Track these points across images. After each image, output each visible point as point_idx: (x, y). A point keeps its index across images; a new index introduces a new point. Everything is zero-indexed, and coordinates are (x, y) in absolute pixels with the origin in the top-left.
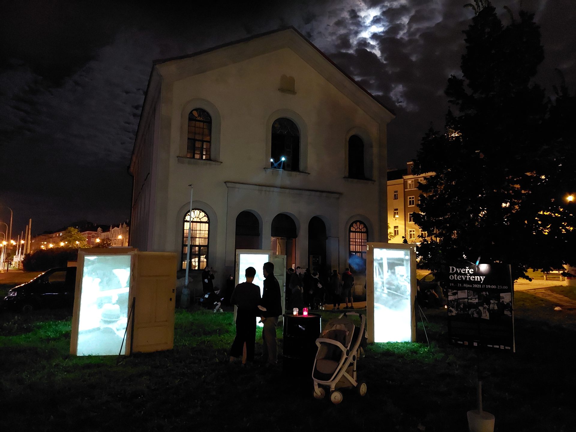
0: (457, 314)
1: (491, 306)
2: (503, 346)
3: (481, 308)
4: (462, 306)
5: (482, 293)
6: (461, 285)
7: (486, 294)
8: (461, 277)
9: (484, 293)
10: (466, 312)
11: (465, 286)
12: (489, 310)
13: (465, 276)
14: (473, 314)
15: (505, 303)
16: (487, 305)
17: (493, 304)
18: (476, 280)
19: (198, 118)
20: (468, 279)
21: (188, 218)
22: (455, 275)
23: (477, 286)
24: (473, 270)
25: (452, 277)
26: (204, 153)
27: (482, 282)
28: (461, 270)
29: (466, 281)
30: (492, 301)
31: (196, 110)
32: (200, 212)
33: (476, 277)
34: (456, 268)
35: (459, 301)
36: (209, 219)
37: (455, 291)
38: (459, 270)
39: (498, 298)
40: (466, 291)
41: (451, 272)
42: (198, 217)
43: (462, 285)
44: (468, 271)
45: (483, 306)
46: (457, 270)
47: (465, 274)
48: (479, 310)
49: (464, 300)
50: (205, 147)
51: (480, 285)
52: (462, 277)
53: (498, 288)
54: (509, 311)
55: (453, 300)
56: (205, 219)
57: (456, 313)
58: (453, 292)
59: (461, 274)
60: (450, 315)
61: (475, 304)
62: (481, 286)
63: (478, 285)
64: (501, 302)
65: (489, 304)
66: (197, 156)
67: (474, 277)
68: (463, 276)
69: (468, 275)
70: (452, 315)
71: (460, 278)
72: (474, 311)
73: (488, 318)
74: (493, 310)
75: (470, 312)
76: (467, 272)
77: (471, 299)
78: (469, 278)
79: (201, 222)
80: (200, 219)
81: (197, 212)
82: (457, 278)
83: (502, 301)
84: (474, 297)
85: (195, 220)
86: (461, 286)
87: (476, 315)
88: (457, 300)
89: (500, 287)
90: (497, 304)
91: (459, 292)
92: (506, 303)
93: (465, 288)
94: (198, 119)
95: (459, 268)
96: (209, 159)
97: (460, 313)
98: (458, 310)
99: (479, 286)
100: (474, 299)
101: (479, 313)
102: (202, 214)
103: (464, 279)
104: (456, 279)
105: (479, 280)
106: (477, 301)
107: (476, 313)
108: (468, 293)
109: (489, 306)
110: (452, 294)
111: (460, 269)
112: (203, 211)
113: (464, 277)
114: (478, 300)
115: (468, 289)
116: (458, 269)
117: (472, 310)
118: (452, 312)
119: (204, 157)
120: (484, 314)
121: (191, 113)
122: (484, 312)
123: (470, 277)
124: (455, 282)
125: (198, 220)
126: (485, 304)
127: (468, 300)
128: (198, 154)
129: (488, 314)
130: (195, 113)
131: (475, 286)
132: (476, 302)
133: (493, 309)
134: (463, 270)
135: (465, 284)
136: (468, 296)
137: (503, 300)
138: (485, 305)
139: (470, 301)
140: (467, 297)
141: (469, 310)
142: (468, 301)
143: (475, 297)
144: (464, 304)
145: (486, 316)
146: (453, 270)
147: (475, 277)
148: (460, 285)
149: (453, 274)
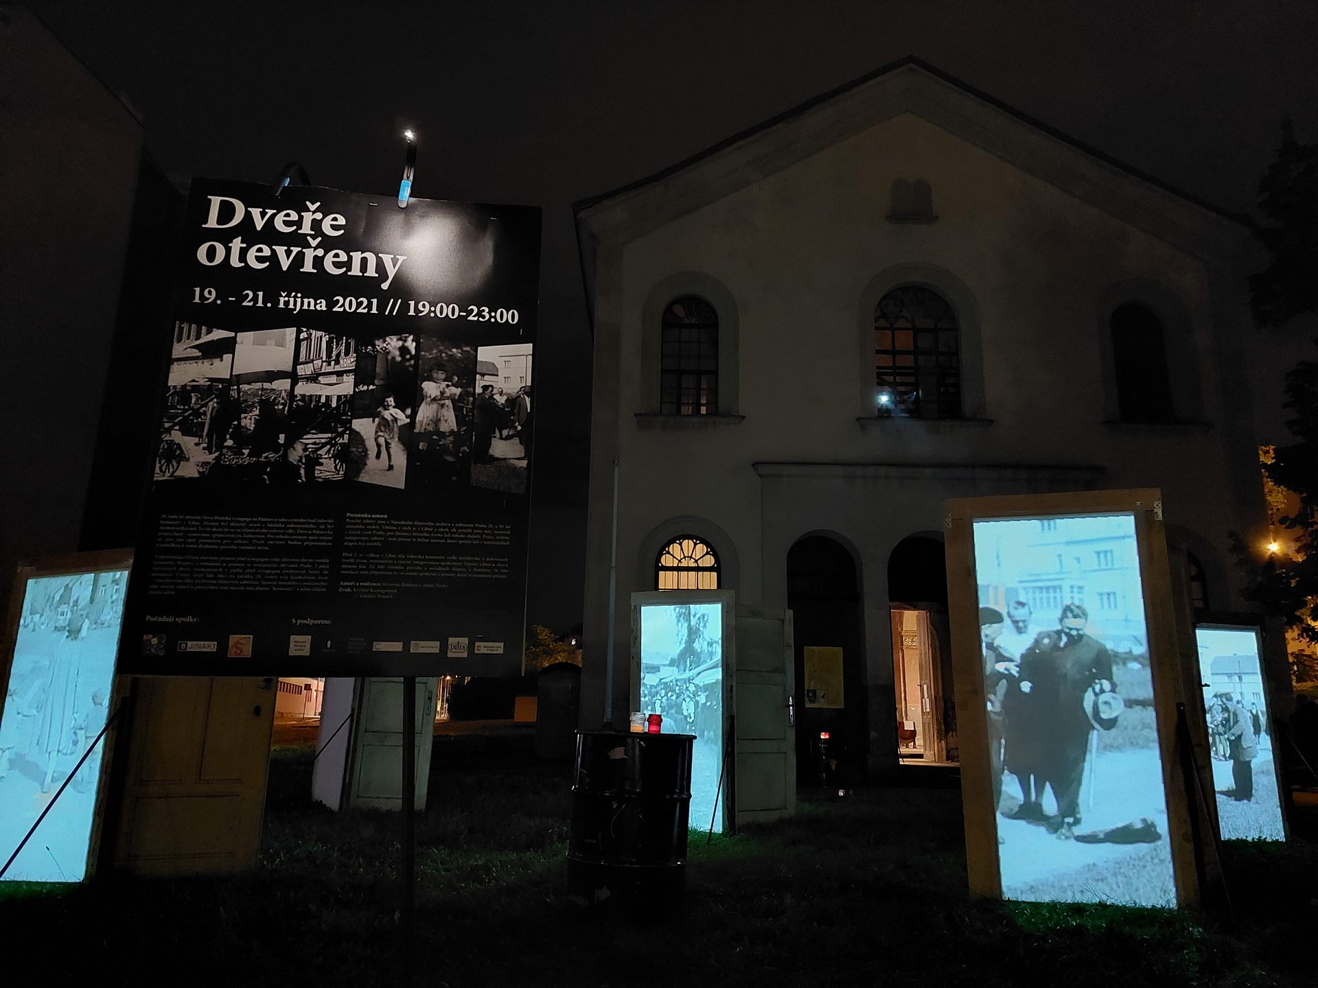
0: (215, 472)
1: (425, 413)
2: (464, 641)
3: (366, 427)
4: (249, 421)
5: (379, 344)
6: (264, 302)
7: (404, 350)
8: (267, 252)
9: (393, 343)
10: (272, 456)
11: (287, 303)
12: (408, 435)
13: (295, 250)
14: (313, 461)
15: (497, 397)
16: (403, 411)
17: (434, 400)
18: (356, 271)
19: (686, 319)
20: (308, 267)
21: (666, 560)
22: (237, 244)
23: (359, 304)
24: (342, 221)
25: (211, 254)
26: (704, 401)
27: (385, 286)
28: (274, 216)
29: (295, 280)
30: (430, 388)
31: (681, 300)
32: (695, 544)
33: (357, 256)
34: (247, 205)
35: (234, 394)
36: (717, 560)
37: (219, 334)
38: (263, 214)
39: (467, 371)
40: (291, 332)
41: (212, 223)
42: (691, 557)
43: (272, 297)
44: (316, 225)
45: (374, 415)
46: (248, 215)
47: (296, 239)
48: (356, 437)
49: (266, 385)
50: (704, 386)
51: (375, 301)
52: (273, 252)
53: (470, 318)
54: (516, 440)
55: (196, 389)
56: (709, 561)
57: (205, 464)
58: (205, 339)
59: (270, 235)
60: (167, 476)
61: (334, 405)
62: (381, 307)
63: (365, 302)
64: (479, 390)
65: (410, 399)
66: (687, 410)
67: (343, 257)
68: (281, 250)
69: (314, 243)
70: (182, 479)
71: (260, 259)
72: (324, 445)
73: (398, 480)
74: (434, 434)
75: (296, 454)
76: (306, 229)
77: (313, 378)
78: (316, 257)
79: (698, 569)
80: (696, 561)
81: (688, 544)
82: (243, 257)
83: (485, 388)
84: (330, 369)
85: (684, 564)
86: (260, 304)
87: (328, 469)
88: (221, 389)
89: (480, 314)
90: (457, 403)
91: (246, 339)
92: (501, 400)
93: (282, 319)
94: (687, 321)
95: (264, 206)
96: (714, 412)
97: (230, 459)
98: (220, 447)
99: (369, 306)
100: (333, 379)
101: (352, 455)
102: (701, 549)
103: (285, 264)
104: (235, 262)
105: (371, 272)
106: (347, 386)
107: (335, 457)
108: (298, 342)
109: (413, 417)
110: (197, 353)
111: (270, 212)
112: (703, 542)
113: (288, 253)
114: (356, 385)
115: (306, 320)
116: (256, 212)
117: (310, 439)
118: (182, 457)
119: (703, 410)
120: (378, 456)
121: (669, 309)
122: (379, 446)
123: (320, 252)
124: (228, 279)
125: (692, 564)
126: (391, 401)
127: (294, 385)
128: (688, 404)
129: (400, 458)
130: (679, 310)
131: (346, 304)
132: (339, 397)
133: (430, 428)
134: (288, 215)
135: (288, 296)
136: (296, 361)
137: (488, 380)
138: (394, 411)
139: (302, 389)
140: (288, 367)
141: (290, 443)
142: (291, 394)
143: (338, 368)
144: (267, 405)
145: (391, 467)
146: (226, 212)
147: (350, 258)
148: (255, 299)
149: (225, 237)
